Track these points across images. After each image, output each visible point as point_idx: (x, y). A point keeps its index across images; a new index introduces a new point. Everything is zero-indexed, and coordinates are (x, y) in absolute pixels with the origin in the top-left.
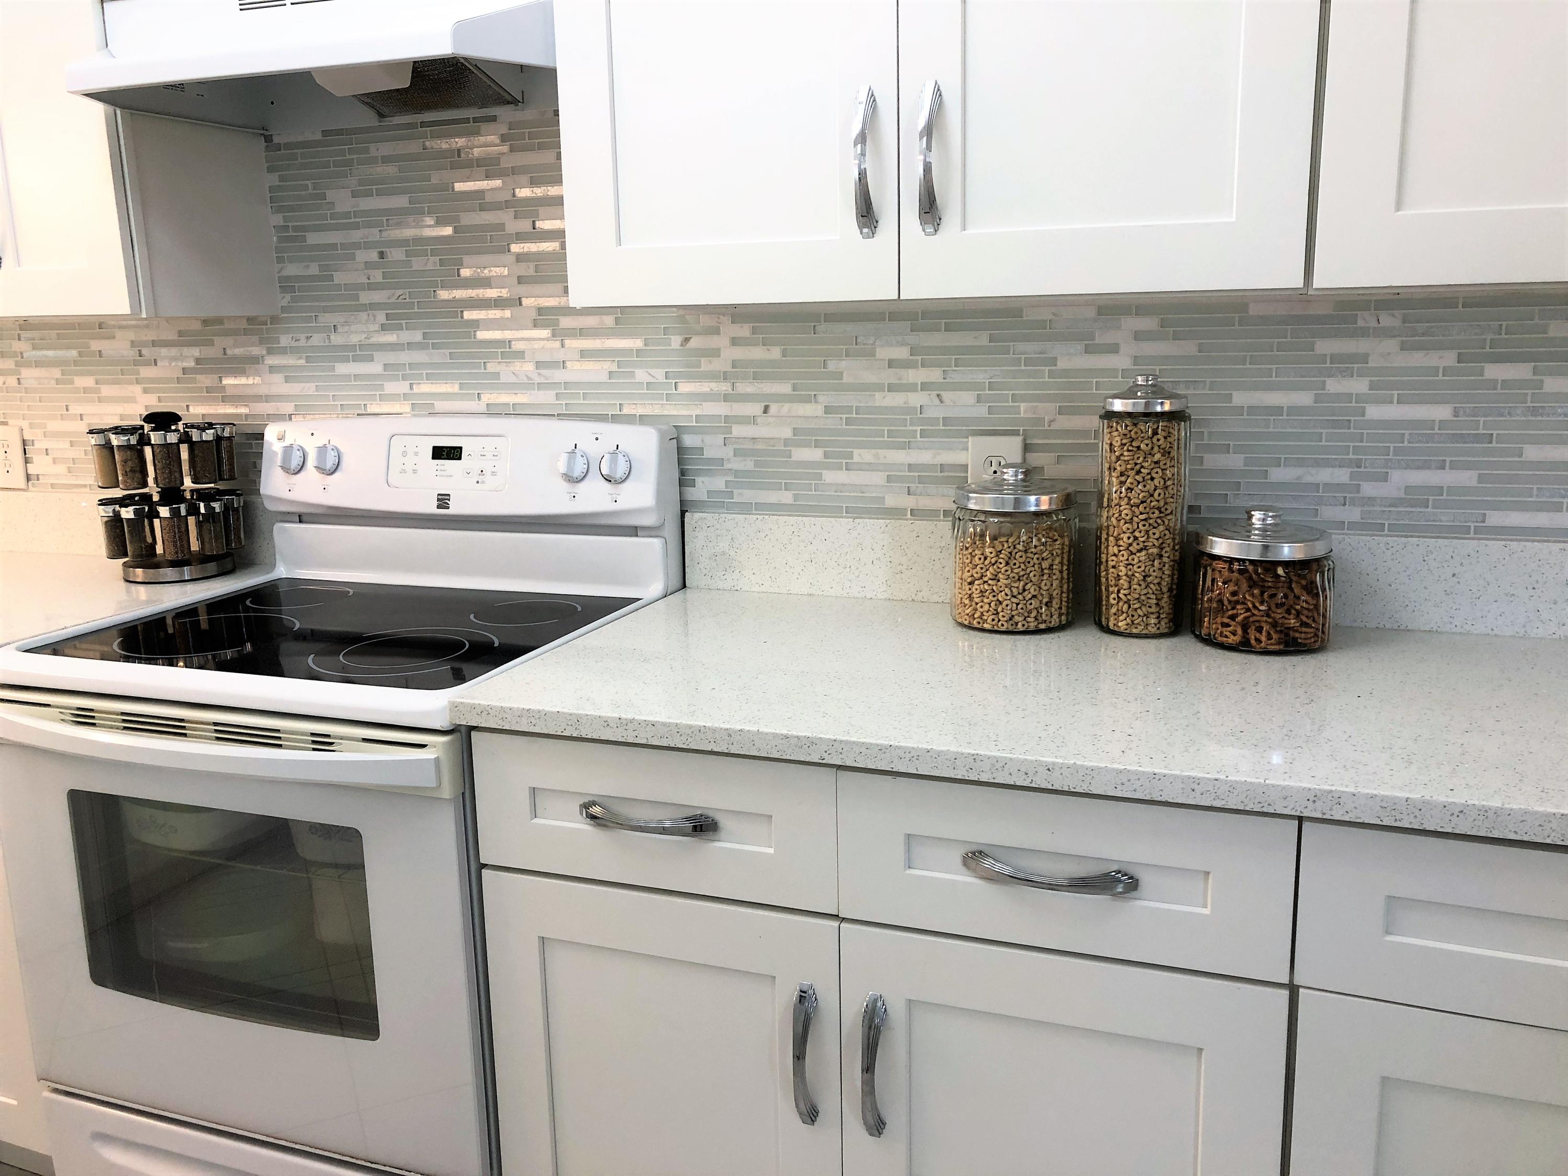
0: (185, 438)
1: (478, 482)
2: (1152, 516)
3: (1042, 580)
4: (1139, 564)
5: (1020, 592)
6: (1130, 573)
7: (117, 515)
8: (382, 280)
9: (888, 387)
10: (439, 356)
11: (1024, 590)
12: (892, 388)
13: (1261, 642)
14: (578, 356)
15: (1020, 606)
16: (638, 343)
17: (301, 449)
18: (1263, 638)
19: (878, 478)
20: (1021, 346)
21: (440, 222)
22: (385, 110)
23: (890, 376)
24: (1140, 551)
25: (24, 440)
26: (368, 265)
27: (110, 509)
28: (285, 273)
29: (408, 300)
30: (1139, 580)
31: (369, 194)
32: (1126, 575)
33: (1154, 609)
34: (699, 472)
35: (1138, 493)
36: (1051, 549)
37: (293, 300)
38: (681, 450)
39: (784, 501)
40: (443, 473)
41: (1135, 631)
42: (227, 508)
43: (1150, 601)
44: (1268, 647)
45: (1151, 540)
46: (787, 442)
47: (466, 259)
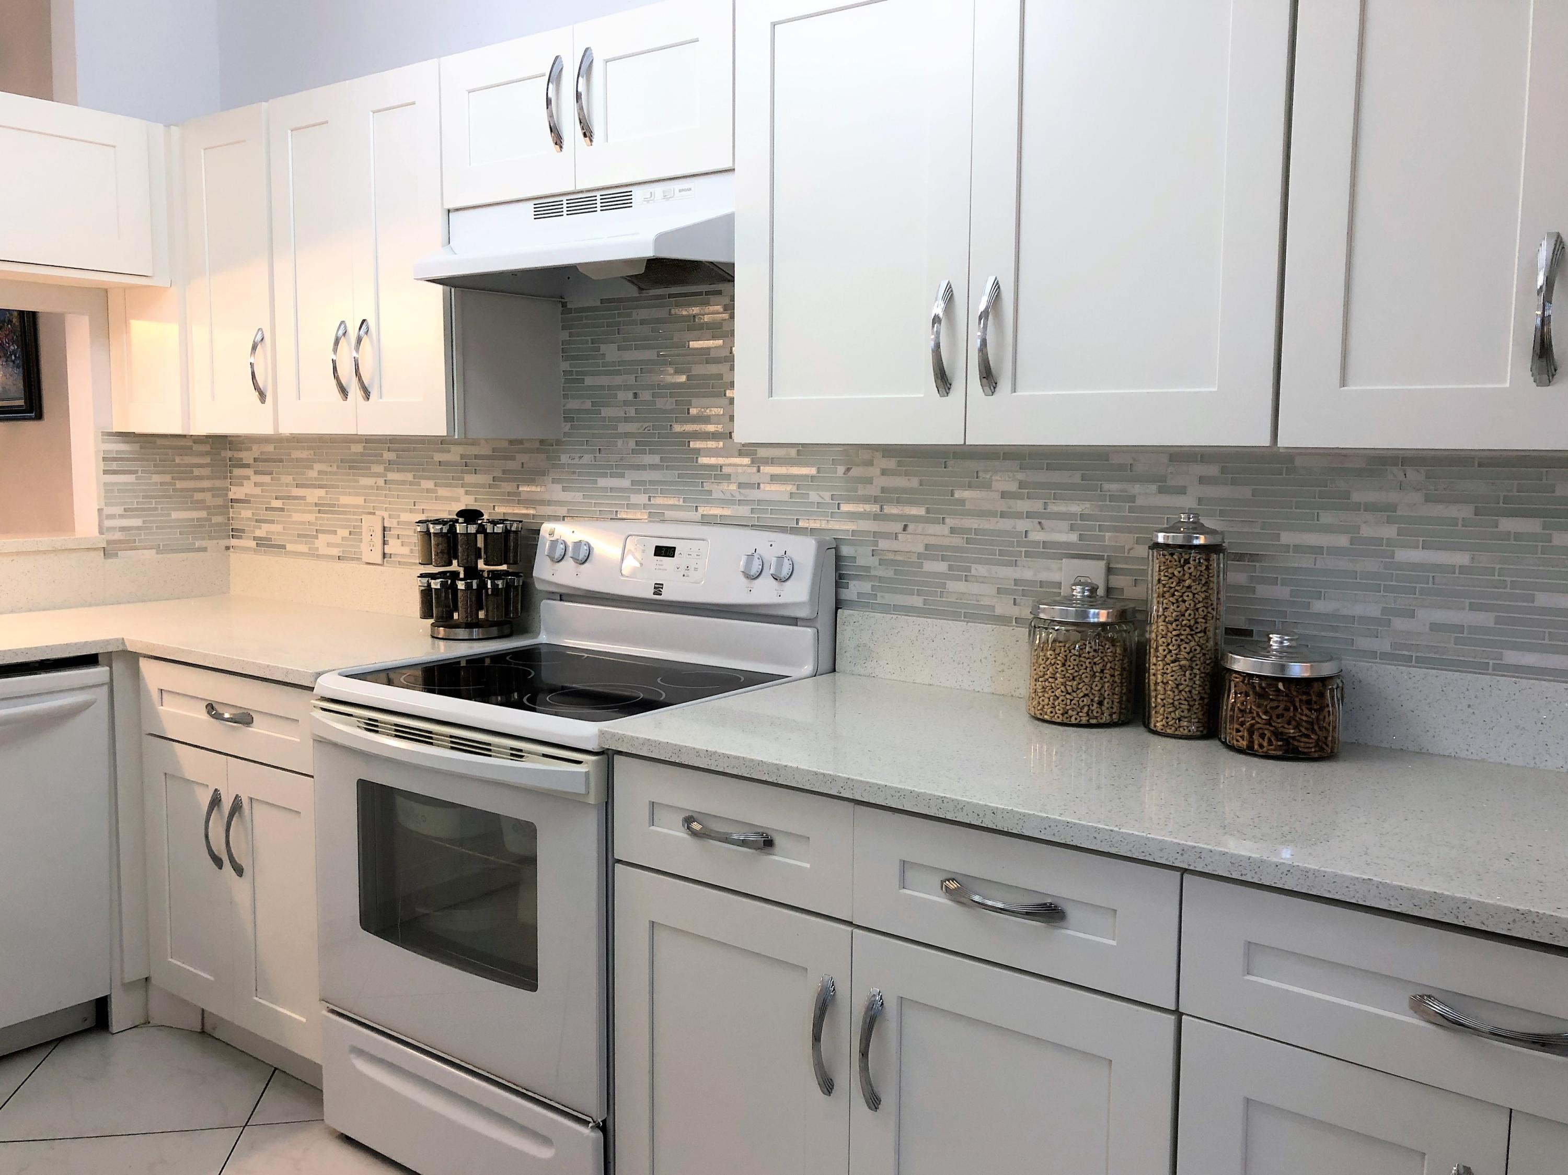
0: (482, 529)
1: (684, 576)
2: (1183, 632)
3: (1094, 682)
4: (1173, 673)
5: (1075, 690)
6: (1165, 681)
7: (429, 585)
8: (634, 415)
9: (1001, 514)
10: (671, 475)
11: (1078, 689)
12: (1003, 515)
13: (1264, 747)
14: (768, 479)
15: (1073, 702)
16: (812, 471)
17: (565, 543)
18: (1265, 744)
19: (990, 590)
20: (1106, 486)
21: (678, 372)
22: (643, 286)
23: (1002, 506)
24: (1173, 662)
25: (384, 527)
26: (626, 403)
27: (425, 580)
28: (569, 406)
29: (651, 431)
30: (1172, 688)
31: (629, 348)
32: (1162, 682)
33: (1186, 714)
34: (851, 577)
35: (1172, 614)
36: (1102, 655)
37: (572, 427)
38: (838, 558)
39: (916, 605)
40: (661, 567)
41: (1169, 731)
42: (508, 586)
43: (1182, 706)
44: (1270, 752)
45: (1182, 653)
46: (920, 555)
47: (694, 400)
